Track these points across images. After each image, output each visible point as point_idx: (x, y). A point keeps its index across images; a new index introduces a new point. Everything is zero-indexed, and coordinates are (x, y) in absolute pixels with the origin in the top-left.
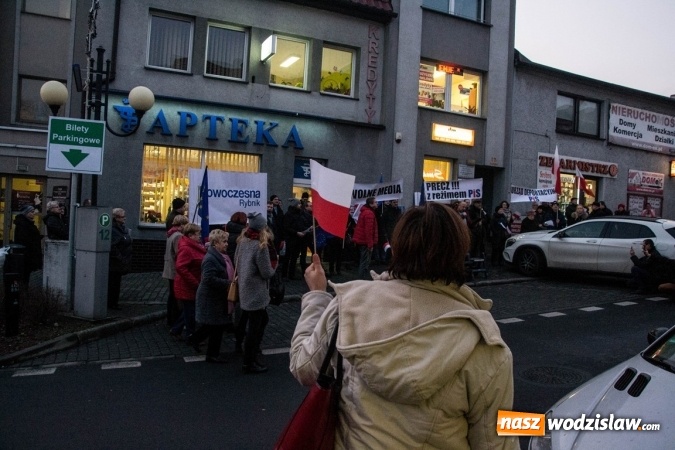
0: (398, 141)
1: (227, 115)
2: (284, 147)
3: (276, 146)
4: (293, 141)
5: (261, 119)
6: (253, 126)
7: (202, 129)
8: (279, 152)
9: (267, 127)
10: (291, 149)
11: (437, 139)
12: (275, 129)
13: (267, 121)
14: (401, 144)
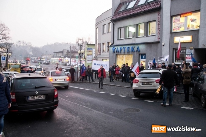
0: (163, 45)
1: (127, 47)
2: (137, 52)
3: (135, 52)
4: (138, 50)
5: (132, 46)
6: (131, 48)
7: (123, 50)
8: (136, 53)
9: (133, 48)
10: (138, 52)
11: (176, 42)
12: (135, 48)
13: (133, 46)
14: (164, 46)
